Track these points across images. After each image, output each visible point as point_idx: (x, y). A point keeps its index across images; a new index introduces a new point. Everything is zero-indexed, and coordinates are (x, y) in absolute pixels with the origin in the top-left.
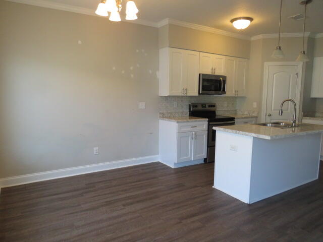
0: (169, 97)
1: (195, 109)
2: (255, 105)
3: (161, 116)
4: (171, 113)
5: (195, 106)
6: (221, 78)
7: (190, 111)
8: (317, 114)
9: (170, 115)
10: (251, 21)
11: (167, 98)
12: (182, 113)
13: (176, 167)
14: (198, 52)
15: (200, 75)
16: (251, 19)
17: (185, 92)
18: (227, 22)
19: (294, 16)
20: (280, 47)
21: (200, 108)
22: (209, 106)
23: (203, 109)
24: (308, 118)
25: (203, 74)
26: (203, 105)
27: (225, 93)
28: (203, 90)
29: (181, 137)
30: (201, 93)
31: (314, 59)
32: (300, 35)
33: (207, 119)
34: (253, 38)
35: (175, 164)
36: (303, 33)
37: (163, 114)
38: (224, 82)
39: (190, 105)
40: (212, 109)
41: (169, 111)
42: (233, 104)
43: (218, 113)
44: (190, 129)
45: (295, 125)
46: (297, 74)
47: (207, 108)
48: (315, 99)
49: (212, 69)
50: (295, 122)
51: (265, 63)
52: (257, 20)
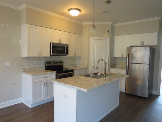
0: (27, 57)
1: (49, 65)
2: (86, 61)
3: (24, 70)
4: (31, 68)
5: (49, 63)
6: (65, 46)
7: (45, 67)
8: (117, 66)
9: (30, 69)
10: (80, 12)
11: (28, 58)
12: (40, 68)
13: (33, 107)
14: (49, 29)
15: (50, 43)
16: (80, 10)
17: (40, 54)
18: (66, 11)
19: (103, 11)
20: (94, 26)
21: (52, 64)
22: (59, 63)
23: (54, 64)
24: (113, 68)
25: (52, 43)
26: (55, 62)
27: (68, 55)
28: (53, 53)
29: (35, 86)
30: (51, 55)
31: (115, 36)
32: (106, 23)
33: (55, 72)
34: (84, 24)
35: (32, 105)
36: (108, 23)
37: (25, 69)
38: (67, 48)
39: (45, 62)
40: (61, 64)
41: (30, 67)
42: (74, 61)
43: (64, 67)
44: (42, 79)
45: (105, 75)
46: (107, 44)
47: (58, 64)
48: (116, 58)
49: (59, 40)
50: (105, 73)
51: (91, 38)
52: (83, 12)
